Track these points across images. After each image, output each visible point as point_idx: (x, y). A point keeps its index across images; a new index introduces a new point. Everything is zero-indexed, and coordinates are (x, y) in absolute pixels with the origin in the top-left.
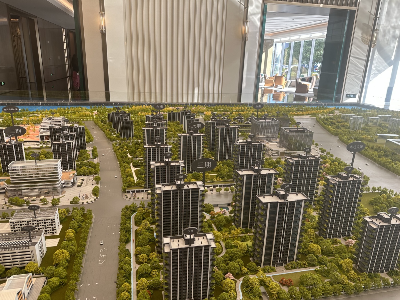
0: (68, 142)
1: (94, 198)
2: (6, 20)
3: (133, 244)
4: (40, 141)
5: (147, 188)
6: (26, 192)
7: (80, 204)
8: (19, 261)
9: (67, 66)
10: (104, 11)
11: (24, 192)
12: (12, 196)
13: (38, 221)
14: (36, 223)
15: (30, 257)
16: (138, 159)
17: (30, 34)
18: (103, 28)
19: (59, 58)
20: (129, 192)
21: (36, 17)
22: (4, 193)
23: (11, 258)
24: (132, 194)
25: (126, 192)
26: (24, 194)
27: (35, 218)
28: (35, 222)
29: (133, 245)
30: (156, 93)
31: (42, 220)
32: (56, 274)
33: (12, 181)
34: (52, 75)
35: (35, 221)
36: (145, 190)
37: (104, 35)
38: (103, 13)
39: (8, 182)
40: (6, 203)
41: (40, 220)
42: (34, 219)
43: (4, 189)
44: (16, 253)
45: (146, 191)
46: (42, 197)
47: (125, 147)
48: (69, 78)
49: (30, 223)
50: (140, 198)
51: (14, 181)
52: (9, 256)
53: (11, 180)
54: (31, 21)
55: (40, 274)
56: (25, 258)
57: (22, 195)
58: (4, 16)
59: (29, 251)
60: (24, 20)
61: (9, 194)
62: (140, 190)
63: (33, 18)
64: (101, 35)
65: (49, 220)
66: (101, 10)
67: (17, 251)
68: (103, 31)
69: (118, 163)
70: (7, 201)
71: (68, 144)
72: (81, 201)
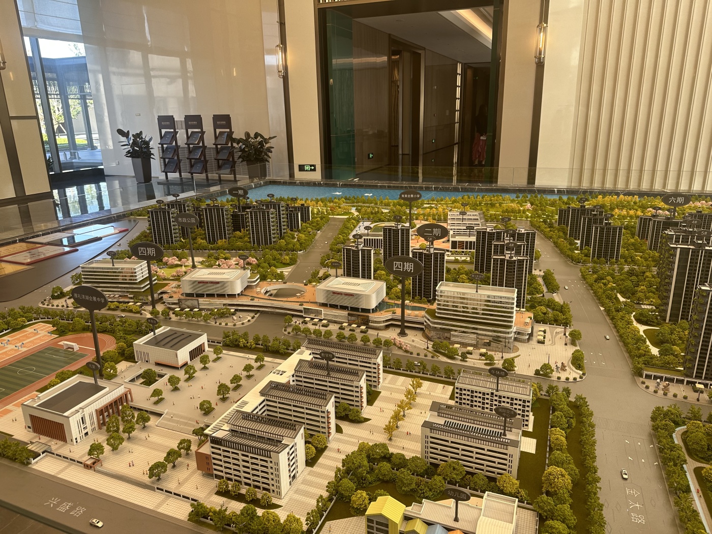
0: (519, 258)
1: (578, 373)
2: (385, 58)
3: (699, 500)
4: (450, 250)
5: (691, 377)
6: (457, 336)
7: (553, 379)
8: (485, 465)
9: (457, 125)
10: (546, 23)
11: (454, 336)
12: (435, 337)
13: (500, 397)
14: (496, 400)
15: (505, 465)
16: (643, 307)
17: (412, 77)
18: (540, 54)
19: (447, 113)
20: (648, 377)
21: (424, 49)
22: (422, 329)
23: (474, 455)
24: (658, 384)
25: (641, 376)
26: (453, 339)
27: (497, 390)
28: (495, 398)
29: (701, 503)
30: (641, 171)
31: (508, 398)
32: (559, 516)
33: (439, 313)
34: (433, 141)
35: (496, 396)
36: (686, 379)
37: (540, 65)
38: (545, 25)
39: (432, 313)
40: (428, 348)
41: (504, 397)
42: (494, 391)
43: (422, 324)
44: (484, 449)
45: (688, 382)
46: (483, 351)
47: (609, 278)
48: (457, 145)
49: (487, 396)
50: (680, 397)
51: (441, 313)
52: (472, 452)
53: (436, 312)
54: (416, 58)
55: (524, 503)
56: (497, 463)
57: (450, 339)
58: (383, 54)
59: (506, 454)
60: (407, 55)
61: (432, 334)
62: (676, 377)
63: (419, 52)
64: (535, 66)
65: (520, 400)
66: (541, 22)
67: (486, 448)
68: (540, 58)
69: (602, 309)
70: (430, 346)
71: (520, 262)
72: (555, 375)
